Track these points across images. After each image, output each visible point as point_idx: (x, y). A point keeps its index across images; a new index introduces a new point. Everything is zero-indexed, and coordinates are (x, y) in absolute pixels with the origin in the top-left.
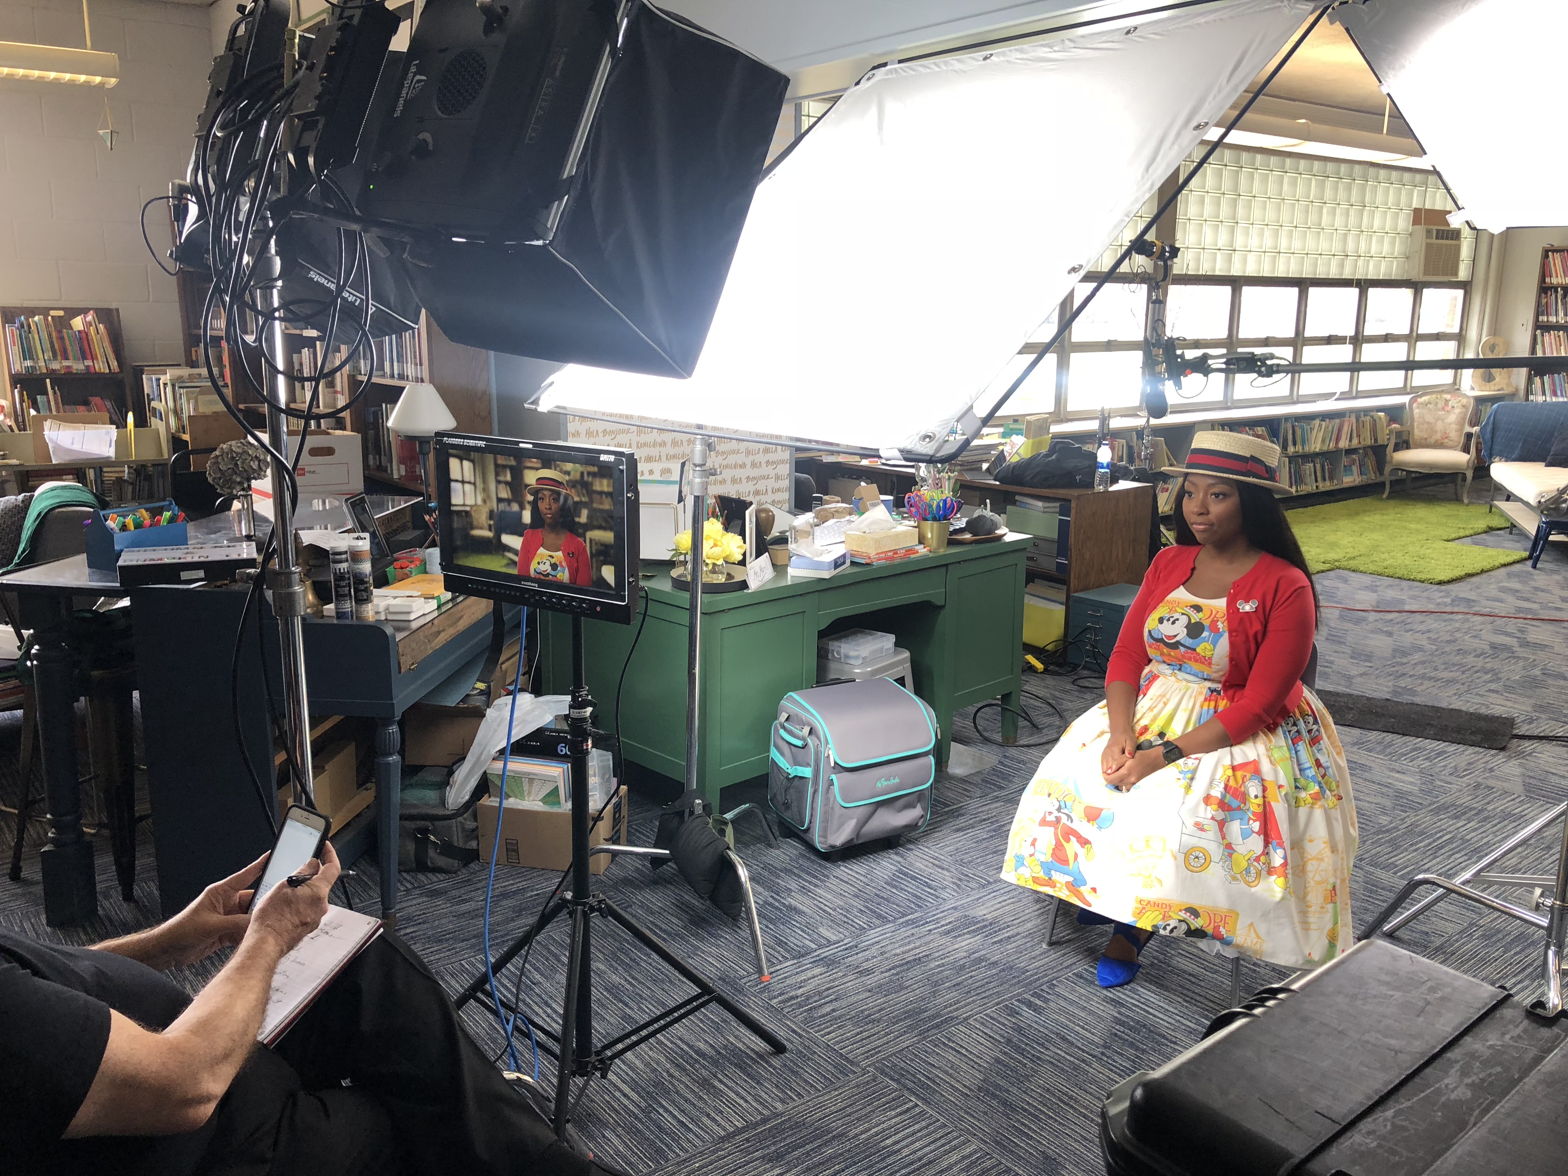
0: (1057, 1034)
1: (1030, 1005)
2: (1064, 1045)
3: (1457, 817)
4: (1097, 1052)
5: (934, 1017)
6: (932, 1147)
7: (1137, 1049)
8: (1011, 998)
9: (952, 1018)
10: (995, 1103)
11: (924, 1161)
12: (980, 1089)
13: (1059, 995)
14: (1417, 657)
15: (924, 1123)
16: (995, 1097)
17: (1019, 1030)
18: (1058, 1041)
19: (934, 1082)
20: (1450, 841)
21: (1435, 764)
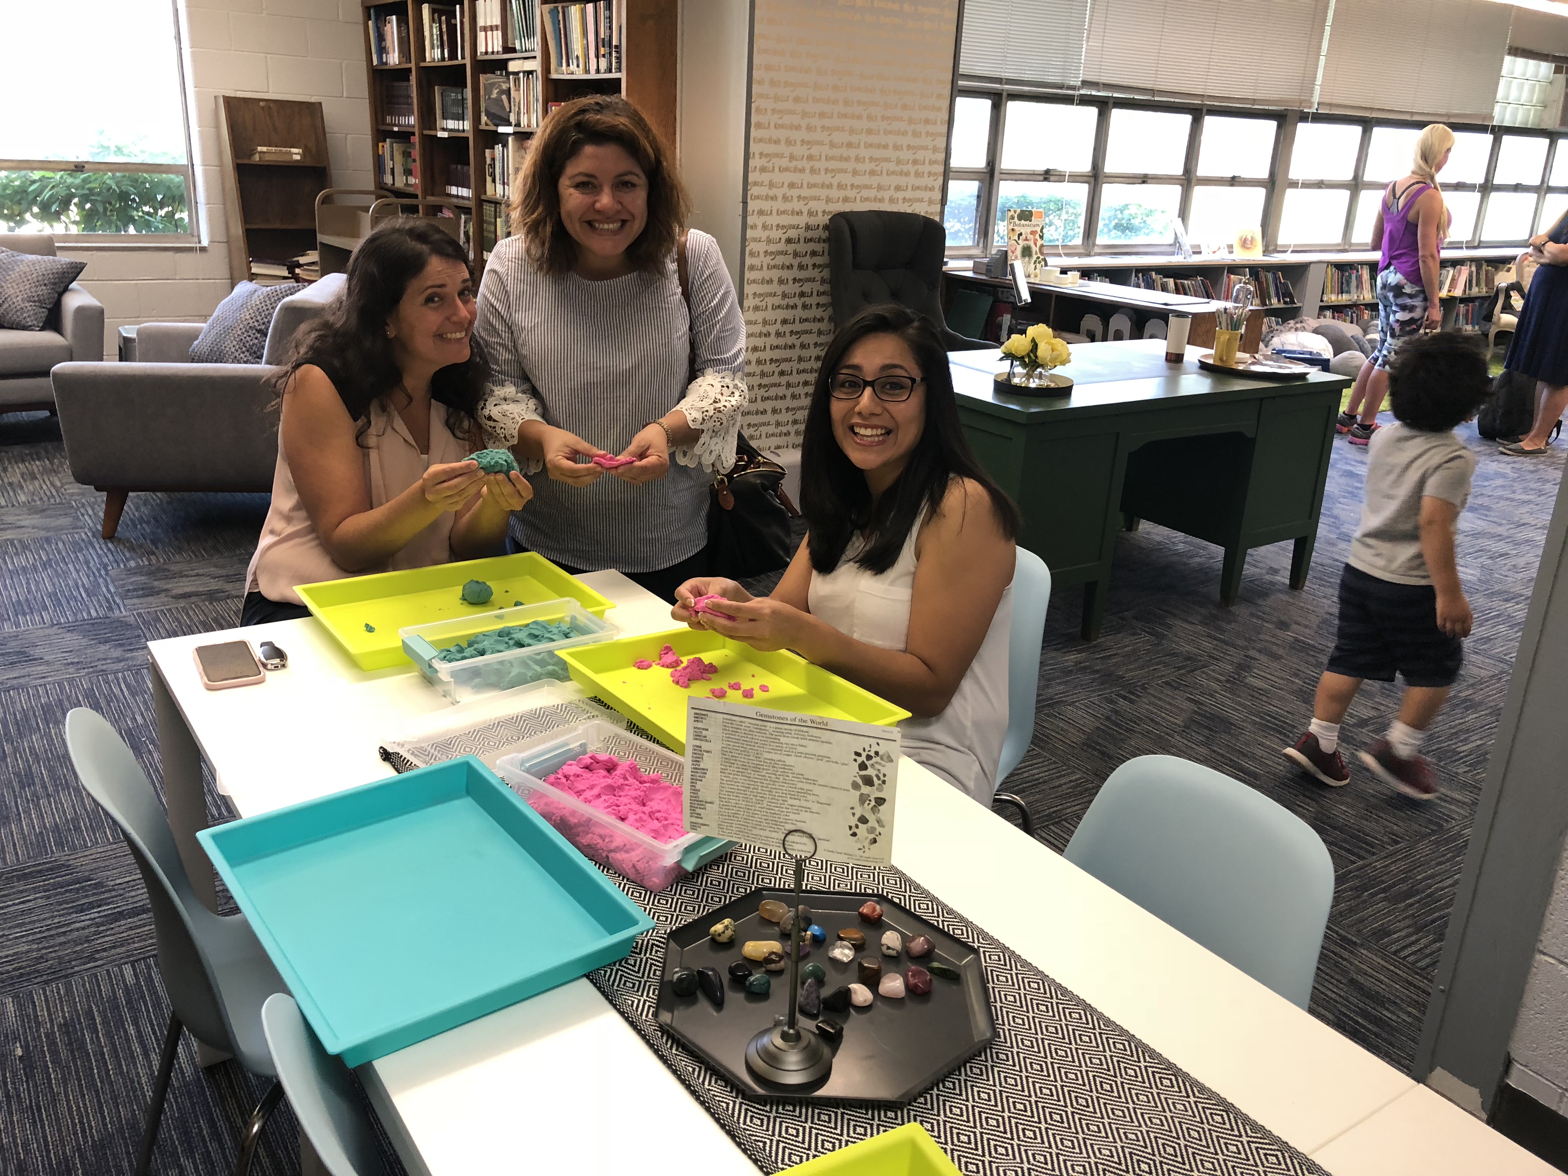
0: (1147, 717)
1: (1125, 698)
2: (1152, 724)
3: (1507, 600)
4: (1178, 729)
5: (1047, 700)
6: (1047, 773)
7: (1211, 730)
8: (1111, 692)
9: (1062, 701)
10: (1096, 753)
11: (1041, 780)
12: (1083, 744)
13: (1149, 694)
14: (1499, 482)
15: (1040, 760)
16: (1096, 749)
17: (1116, 712)
18: (1148, 721)
19: (1048, 738)
20: (1498, 616)
21: (1496, 563)
